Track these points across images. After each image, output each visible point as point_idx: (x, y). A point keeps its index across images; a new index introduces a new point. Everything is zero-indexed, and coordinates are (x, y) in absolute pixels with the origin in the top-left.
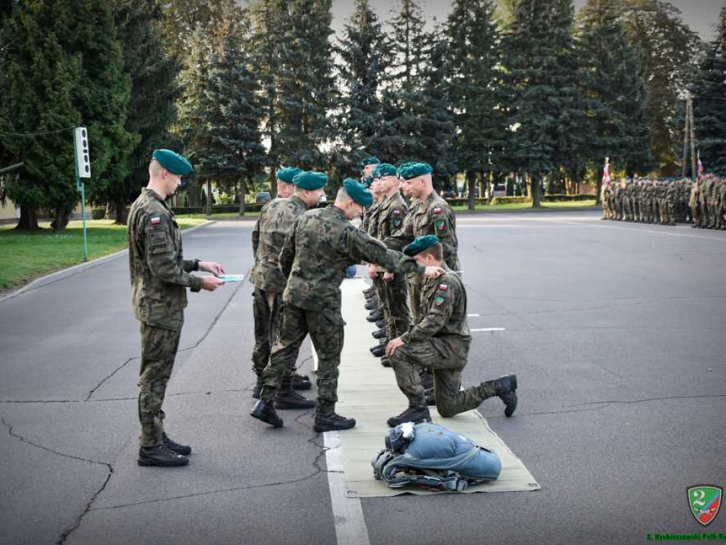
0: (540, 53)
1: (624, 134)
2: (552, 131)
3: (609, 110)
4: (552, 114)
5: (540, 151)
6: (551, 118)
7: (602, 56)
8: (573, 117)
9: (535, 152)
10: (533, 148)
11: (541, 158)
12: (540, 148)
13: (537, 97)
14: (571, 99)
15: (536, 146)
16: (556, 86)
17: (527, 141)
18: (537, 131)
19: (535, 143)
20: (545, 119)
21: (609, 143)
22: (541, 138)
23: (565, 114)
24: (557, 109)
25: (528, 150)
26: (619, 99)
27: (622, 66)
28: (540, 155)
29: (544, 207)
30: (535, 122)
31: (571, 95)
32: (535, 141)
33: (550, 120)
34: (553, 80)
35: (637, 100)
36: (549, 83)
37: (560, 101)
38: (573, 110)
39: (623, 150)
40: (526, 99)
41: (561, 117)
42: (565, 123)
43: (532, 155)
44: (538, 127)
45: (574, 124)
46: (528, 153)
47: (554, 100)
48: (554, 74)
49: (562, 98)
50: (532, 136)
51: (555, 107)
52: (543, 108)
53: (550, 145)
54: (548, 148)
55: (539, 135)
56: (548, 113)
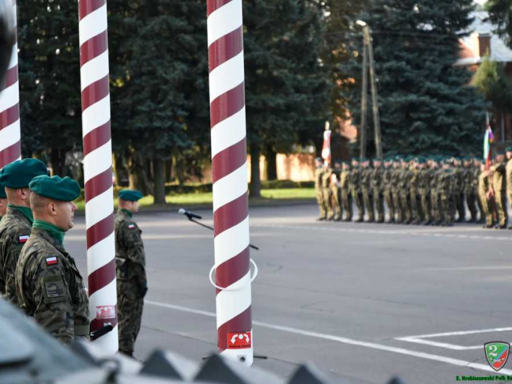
1: (292, 90)
4: (185, 61)
5: (169, 118)
6: (184, 67)
9: (162, 119)
10: (158, 113)
11: (171, 129)
12: (169, 113)
13: (158, 35)
15: (164, 109)
17: (149, 102)
18: (164, 87)
19: (161, 106)
20: (175, 69)
21: (272, 104)
22: (170, 98)
24: (192, 53)
25: (150, 115)
28: (169, 124)
29: (171, 204)
30: (160, 72)
32: (160, 102)
33: (182, 70)
35: (311, 39)
40: (145, 38)
43: (157, 124)
44: (166, 82)
46: (151, 121)
50: (155, 95)
52: (169, 50)
53: (183, 107)
54: (180, 112)
55: (166, 93)
56: (178, 59)
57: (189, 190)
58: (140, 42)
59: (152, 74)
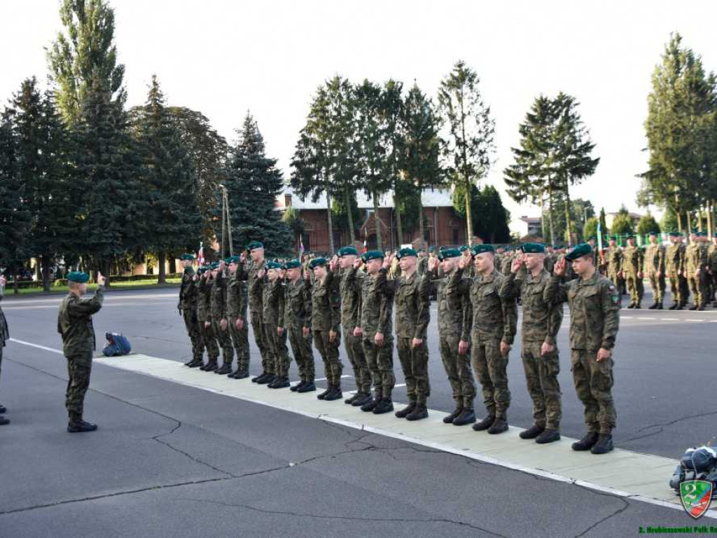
0: (107, 150)
1: (183, 222)
2: (121, 220)
3: (169, 201)
4: (119, 204)
5: (111, 238)
6: (119, 208)
7: (161, 156)
8: (139, 208)
9: (106, 238)
10: (104, 234)
11: (112, 243)
12: (111, 235)
13: (105, 190)
14: (136, 192)
15: (107, 233)
16: (122, 181)
17: (99, 228)
18: (108, 220)
19: (106, 231)
20: (114, 209)
21: (171, 230)
22: (112, 226)
23: (131, 205)
24: (125, 200)
25: (100, 236)
26: (179, 192)
27: (179, 164)
28: (110, 241)
29: (114, 287)
30: (106, 211)
31: (136, 189)
32: (106, 228)
33: (119, 210)
34: (120, 175)
35: (193, 192)
36: (117, 178)
37: (127, 193)
38: (138, 202)
39: (183, 235)
40: (96, 191)
41: (129, 207)
42: (133, 213)
43: (104, 241)
44: (109, 216)
45: (140, 213)
46: (100, 239)
47: (122, 192)
48: (120, 170)
49: (129, 191)
50: (103, 224)
51: (123, 198)
52: (111, 199)
53: (119, 231)
54: (117, 234)
55: (109, 223)
56: (116, 204)
57: (126, 279)
58: (93, 194)
59: (101, 212)
